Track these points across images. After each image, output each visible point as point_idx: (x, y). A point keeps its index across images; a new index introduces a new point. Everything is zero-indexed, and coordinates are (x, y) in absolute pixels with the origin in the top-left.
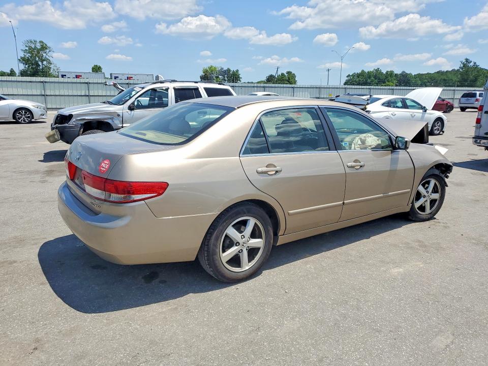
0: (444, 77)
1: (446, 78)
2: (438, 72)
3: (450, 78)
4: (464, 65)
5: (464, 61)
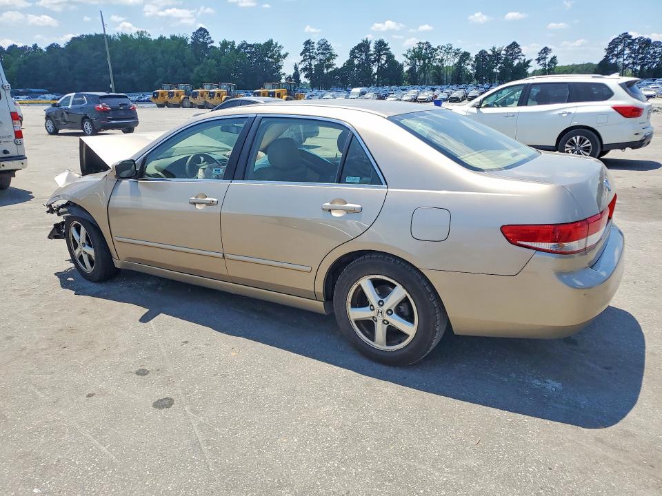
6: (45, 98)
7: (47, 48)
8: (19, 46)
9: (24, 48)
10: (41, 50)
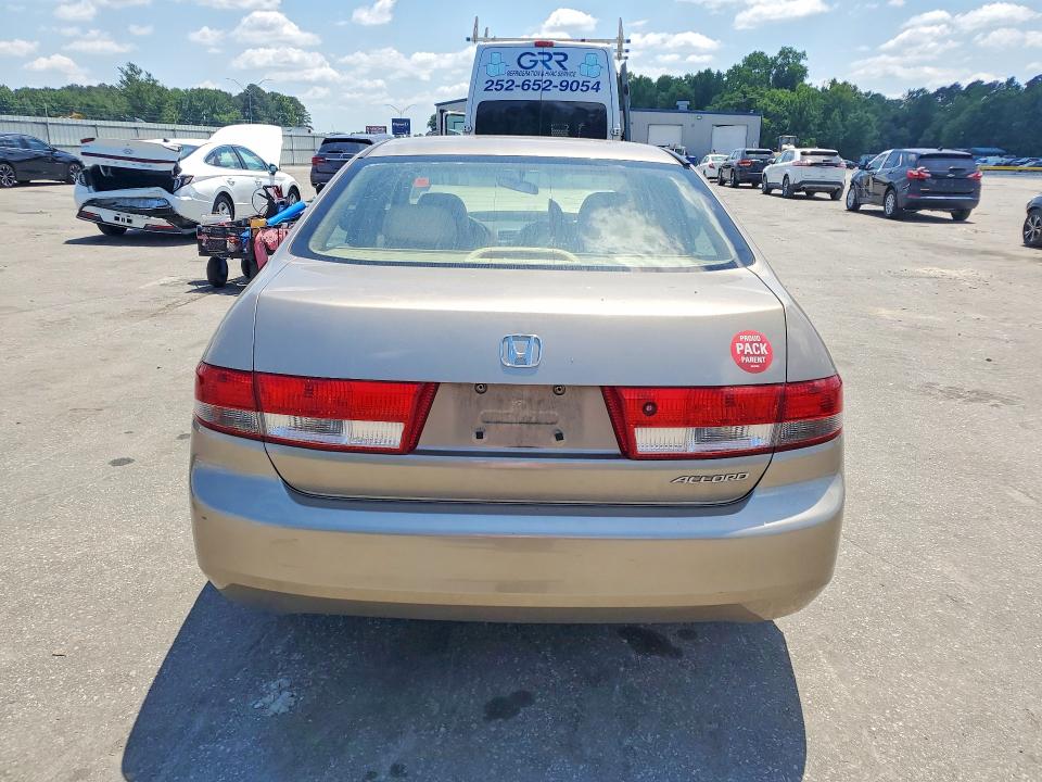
0: (86, 100)
1: (91, 103)
2: (69, 87)
3: (101, 103)
4: (130, 78)
5: (126, 68)
6: (985, 162)
7: (1028, 84)
8: (986, 83)
9: (992, 86)
10: (1018, 87)
